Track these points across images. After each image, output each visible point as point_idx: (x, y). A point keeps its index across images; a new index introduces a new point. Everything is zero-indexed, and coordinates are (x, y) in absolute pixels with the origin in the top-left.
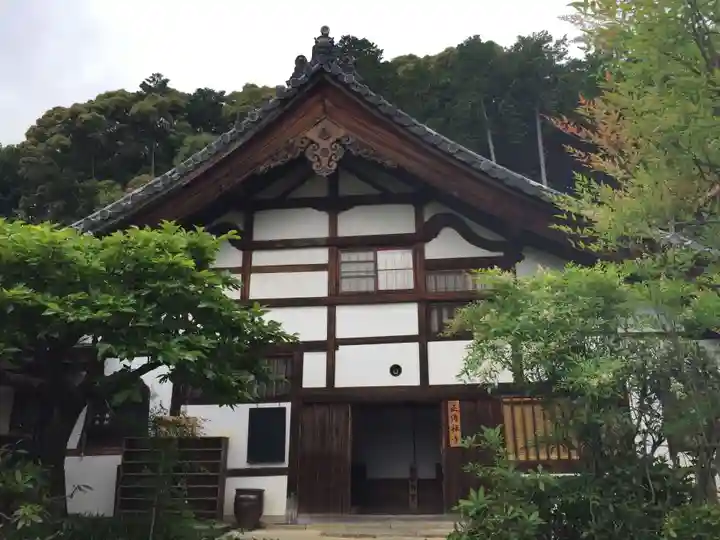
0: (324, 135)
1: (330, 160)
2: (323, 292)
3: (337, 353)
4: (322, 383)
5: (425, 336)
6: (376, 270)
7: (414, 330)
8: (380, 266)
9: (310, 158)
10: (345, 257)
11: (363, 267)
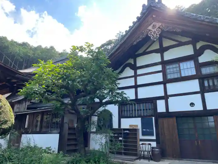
0: (154, 27)
1: (157, 34)
2: (161, 80)
3: (168, 100)
4: (164, 110)
5: (203, 91)
6: (180, 70)
7: (198, 89)
8: (182, 68)
9: (149, 35)
10: (168, 67)
11: (175, 70)
